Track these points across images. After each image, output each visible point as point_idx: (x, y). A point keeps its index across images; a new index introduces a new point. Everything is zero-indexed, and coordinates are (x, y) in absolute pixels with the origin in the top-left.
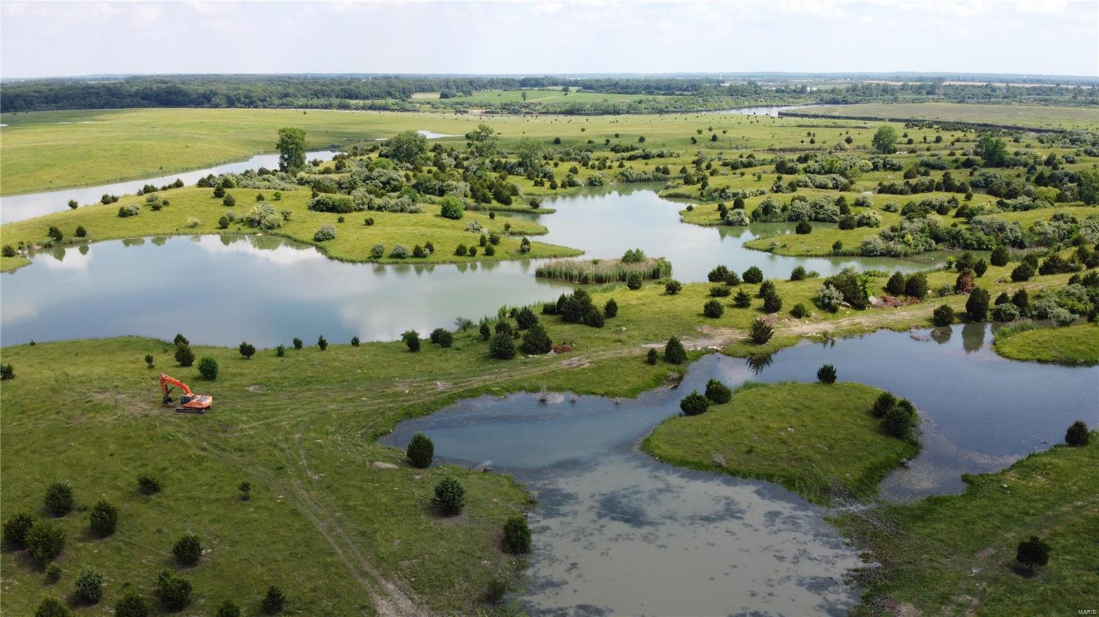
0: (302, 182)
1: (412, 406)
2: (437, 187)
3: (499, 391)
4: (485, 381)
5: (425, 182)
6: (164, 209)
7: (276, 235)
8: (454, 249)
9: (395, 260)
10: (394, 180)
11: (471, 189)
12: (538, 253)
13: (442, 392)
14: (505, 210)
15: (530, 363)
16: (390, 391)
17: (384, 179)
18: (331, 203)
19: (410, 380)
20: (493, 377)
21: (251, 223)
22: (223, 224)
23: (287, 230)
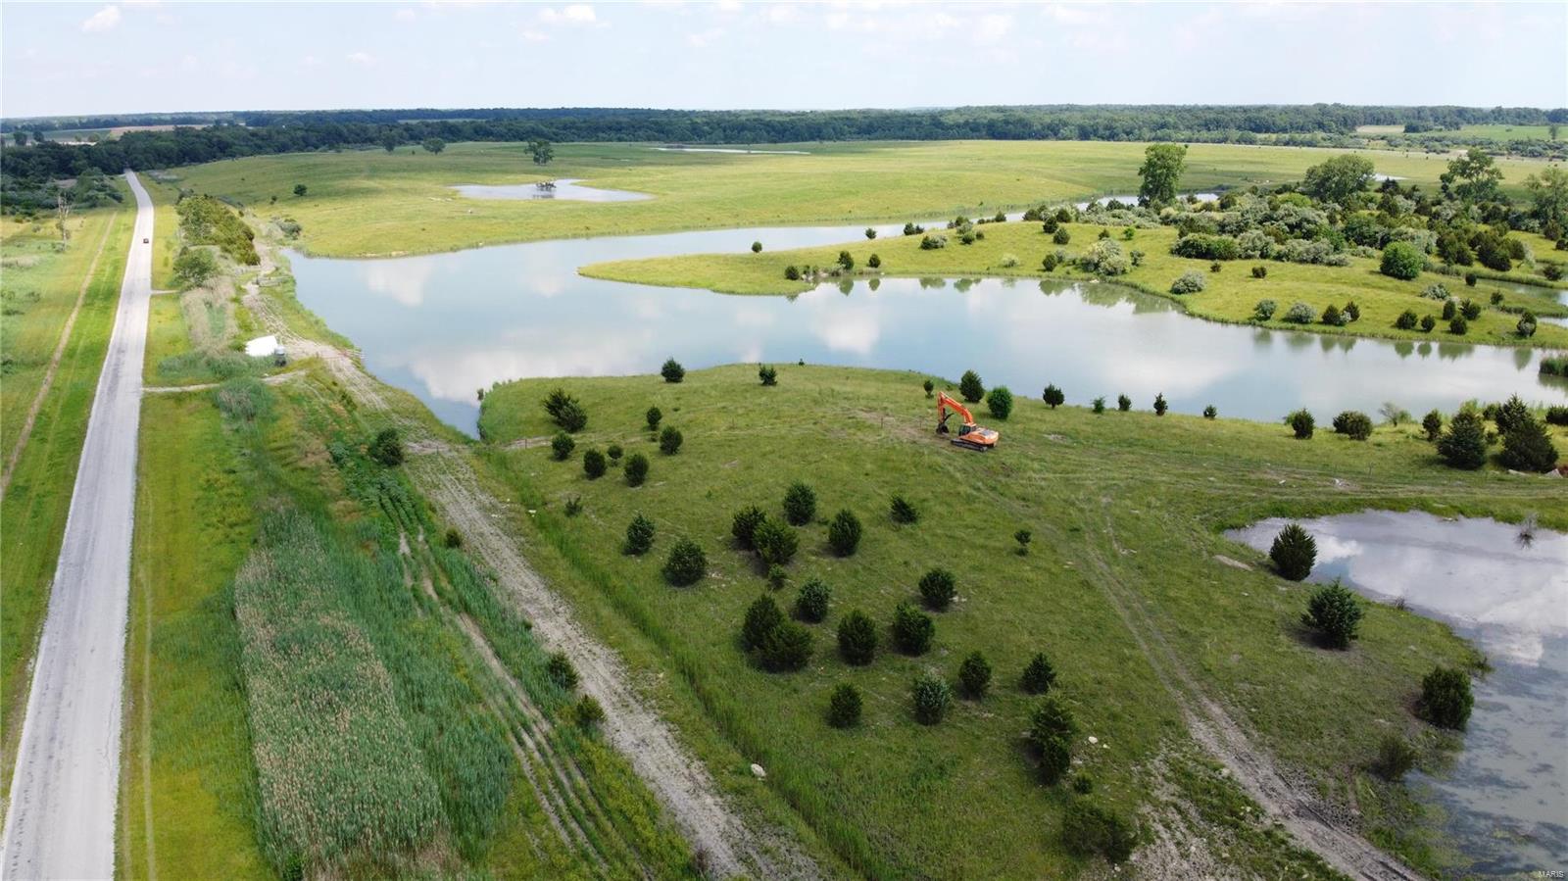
0: (1167, 221)
1: (1286, 502)
2: (1379, 236)
3: (1445, 509)
4: (1422, 492)
5: (1361, 227)
6: (977, 243)
7: (1117, 283)
8: (1395, 318)
9: (1290, 325)
10: (1309, 222)
11: (1440, 243)
12: (1549, 340)
13: (1341, 494)
14: (1494, 279)
15: (1511, 481)
16: (1253, 477)
17: (1292, 220)
18: (1204, 245)
19: (1289, 469)
20: (1437, 489)
21: (1088, 266)
22: (1049, 265)
23: (1135, 277)
